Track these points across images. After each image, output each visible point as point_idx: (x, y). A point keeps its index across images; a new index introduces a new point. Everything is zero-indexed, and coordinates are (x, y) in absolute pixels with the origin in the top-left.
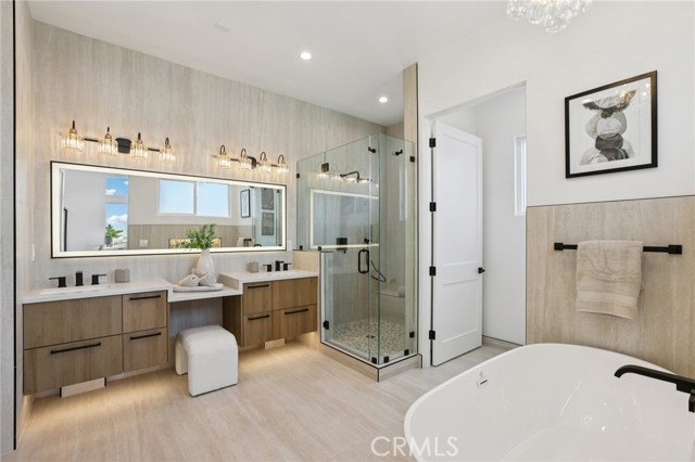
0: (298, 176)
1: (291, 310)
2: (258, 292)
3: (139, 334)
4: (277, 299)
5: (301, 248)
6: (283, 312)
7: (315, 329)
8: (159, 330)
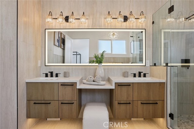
0: (153, 23)
1: (145, 102)
2: (124, 89)
3: (65, 102)
4: (136, 94)
5: (155, 65)
6: (139, 102)
7: (163, 117)
8: (73, 102)
